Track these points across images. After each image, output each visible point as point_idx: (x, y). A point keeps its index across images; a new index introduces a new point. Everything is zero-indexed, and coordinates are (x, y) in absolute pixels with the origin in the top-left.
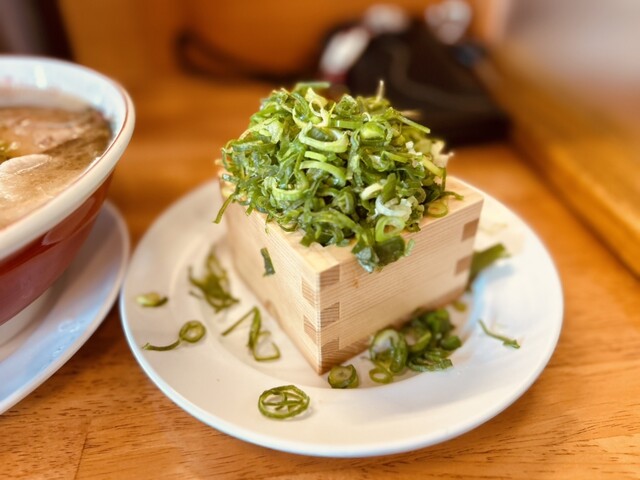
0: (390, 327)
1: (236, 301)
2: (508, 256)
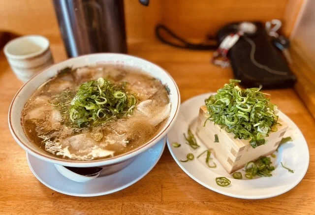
0: (252, 162)
1: (199, 146)
2: (292, 141)
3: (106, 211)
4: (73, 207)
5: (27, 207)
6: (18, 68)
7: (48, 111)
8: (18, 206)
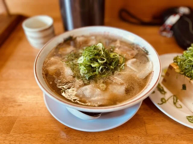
1: (166, 93)
3: (107, 141)
4: (82, 139)
5: (47, 138)
6: (32, 38)
7: (62, 68)
8: (41, 137)
